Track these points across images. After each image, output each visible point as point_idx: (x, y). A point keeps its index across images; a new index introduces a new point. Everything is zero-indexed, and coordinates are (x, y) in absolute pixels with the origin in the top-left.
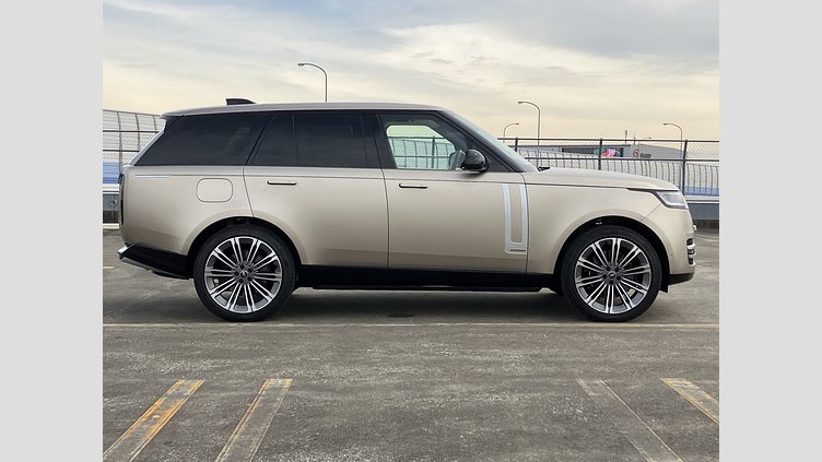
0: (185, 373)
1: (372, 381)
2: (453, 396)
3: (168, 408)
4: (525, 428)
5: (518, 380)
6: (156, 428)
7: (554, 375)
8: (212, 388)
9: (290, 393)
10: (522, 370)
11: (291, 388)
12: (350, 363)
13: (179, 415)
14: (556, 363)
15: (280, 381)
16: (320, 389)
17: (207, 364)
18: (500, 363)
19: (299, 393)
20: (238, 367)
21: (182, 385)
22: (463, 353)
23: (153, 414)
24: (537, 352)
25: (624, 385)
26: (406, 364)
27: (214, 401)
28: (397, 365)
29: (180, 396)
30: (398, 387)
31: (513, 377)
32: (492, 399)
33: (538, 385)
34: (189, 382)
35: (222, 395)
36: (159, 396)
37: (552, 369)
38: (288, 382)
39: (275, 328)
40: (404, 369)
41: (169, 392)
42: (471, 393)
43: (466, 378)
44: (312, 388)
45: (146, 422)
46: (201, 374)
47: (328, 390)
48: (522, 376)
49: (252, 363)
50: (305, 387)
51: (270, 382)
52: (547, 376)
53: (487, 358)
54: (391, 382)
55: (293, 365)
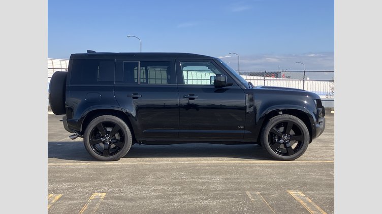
0: (54, 191)
1: (145, 194)
7: (236, 189)
8: (66, 198)
9: (104, 201)
10: (220, 187)
11: (105, 198)
12: (136, 184)
14: (237, 183)
15: (100, 194)
16: (119, 199)
17: (65, 186)
18: (210, 183)
19: (108, 201)
20: (81, 187)
21: (51, 197)
22: (192, 178)
24: (228, 177)
25: (269, 194)
26: (164, 184)
28: (159, 185)
30: (157, 197)
31: (215, 191)
32: (204, 203)
33: (227, 195)
34: (55, 195)
35: (70, 202)
37: (234, 186)
38: (104, 194)
40: (162, 187)
42: (193, 200)
43: (192, 191)
44: (115, 198)
46: (62, 191)
47: (123, 200)
48: (218, 191)
49: (88, 184)
50: (111, 198)
51: (95, 195)
52: (232, 190)
53: (204, 180)
54: (155, 194)
55: (108, 185)
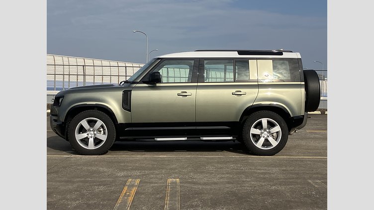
0: (130, 176)
1: (215, 180)
3: (131, 190)
6: (131, 199)
8: (145, 182)
9: (181, 184)
10: (281, 176)
11: (180, 183)
12: (202, 173)
13: (137, 193)
14: (295, 173)
15: (174, 180)
16: (195, 183)
17: (138, 173)
19: (185, 185)
20: (152, 173)
21: (131, 181)
22: (250, 169)
23: (126, 193)
26: (227, 173)
27: (149, 188)
28: (224, 174)
29: (133, 186)
31: (278, 179)
33: (291, 182)
36: (124, 185)
38: (178, 180)
40: (227, 175)
41: (128, 184)
42: (262, 185)
43: (257, 179)
44: (190, 183)
45: (125, 196)
46: (137, 177)
47: (198, 184)
48: (281, 179)
49: (157, 172)
50: (187, 182)
51: (170, 180)
54: (224, 180)
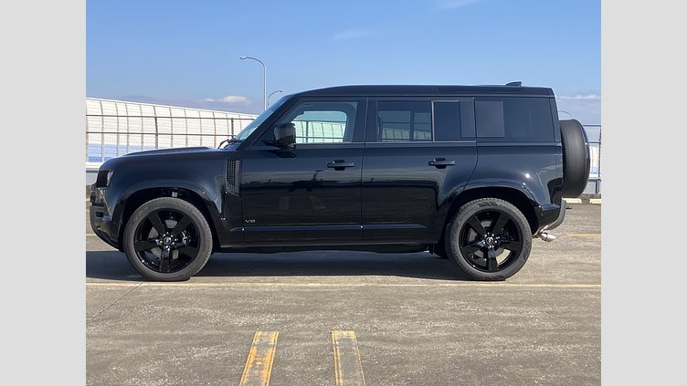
0: (258, 326)
1: (424, 334)
2: (505, 348)
3: (264, 356)
4: (586, 375)
5: (551, 333)
6: (266, 374)
7: (579, 329)
8: (289, 338)
9: (360, 343)
10: (548, 325)
11: (359, 339)
12: (395, 318)
13: (277, 361)
14: (574, 319)
15: (345, 333)
16: (383, 340)
17: (269, 319)
18: (524, 319)
19: (369, 344)
20: (300, 320)
21: (262, 336)
22: (486, 310)
23: (255, 361)
24: (551, 309)
26: (444, 319)
27: (298, 350)
28: (436, 320)
29: (267, 345)
30: (451, 339)
31: (544, 331)
32: (541, 349)
33: (572, 337)
34: (266, 334)
35: (303, 344)
36: (250, 345)
37: (574, 324)
38: (352, 333)
39: (307, 288)
41: (256, 341)
42: (517, 344)
43: (503, 331)
44: (376, 339)
45: (253, 368)
46: (273, 327)
47: (392, 341)
48: (549, 330)
49: (308, 317)
50: (370, 338)
51: (337, 334)
52: (573, 330)
53: (509, 314)
54: (441, 335)
55: (345, 319)
